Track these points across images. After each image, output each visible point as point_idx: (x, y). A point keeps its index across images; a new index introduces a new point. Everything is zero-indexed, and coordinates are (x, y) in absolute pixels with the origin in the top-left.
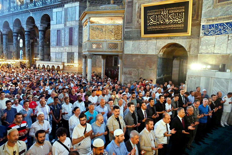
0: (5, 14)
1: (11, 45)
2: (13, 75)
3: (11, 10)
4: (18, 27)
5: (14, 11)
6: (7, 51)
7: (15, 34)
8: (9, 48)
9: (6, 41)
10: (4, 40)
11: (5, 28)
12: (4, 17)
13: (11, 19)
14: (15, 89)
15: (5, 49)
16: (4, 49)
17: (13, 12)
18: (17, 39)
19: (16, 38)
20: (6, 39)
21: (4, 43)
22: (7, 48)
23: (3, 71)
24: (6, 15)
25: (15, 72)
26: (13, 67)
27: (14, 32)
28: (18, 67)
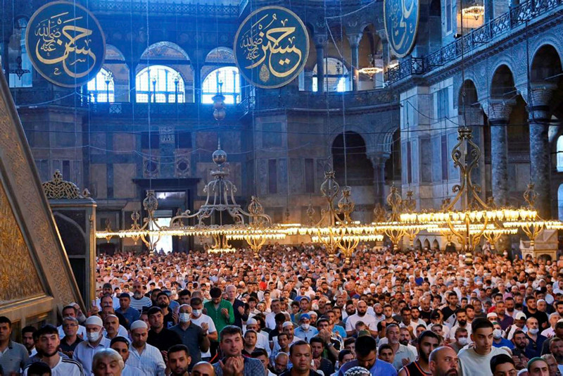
0: (497, 40)
1: (519, 165)
2: (530, 286)
3: (521, 15)
4: (547, 81)
5: (534, 16)
6: (506, 189)
7: (537, 114)
8: (514, 178)
9: (503, 147)
10: (495, 147)
11: (497, 97)
12: (496, 52)
13: (522, 54)
14: (534, 338)
15: (499, 183)
16: (494, 181)
17: (530, 23)
18: (546, 132)
19: (540, 128)
20: (502, 140)
21: (495, 159)
22: (505, 177)
23: (489, 272)
24: (504, 40)
25: (538, 276)
26: (527, 256)
27: (534, 104)
28: (549, 258)
